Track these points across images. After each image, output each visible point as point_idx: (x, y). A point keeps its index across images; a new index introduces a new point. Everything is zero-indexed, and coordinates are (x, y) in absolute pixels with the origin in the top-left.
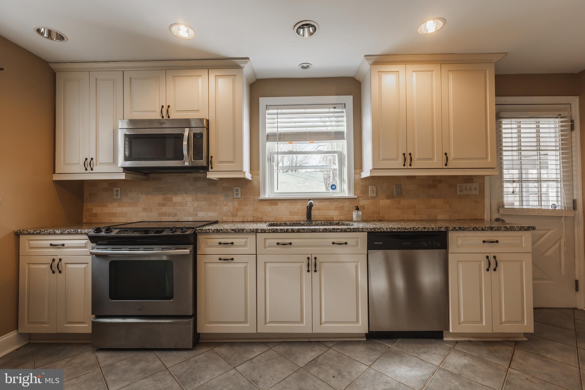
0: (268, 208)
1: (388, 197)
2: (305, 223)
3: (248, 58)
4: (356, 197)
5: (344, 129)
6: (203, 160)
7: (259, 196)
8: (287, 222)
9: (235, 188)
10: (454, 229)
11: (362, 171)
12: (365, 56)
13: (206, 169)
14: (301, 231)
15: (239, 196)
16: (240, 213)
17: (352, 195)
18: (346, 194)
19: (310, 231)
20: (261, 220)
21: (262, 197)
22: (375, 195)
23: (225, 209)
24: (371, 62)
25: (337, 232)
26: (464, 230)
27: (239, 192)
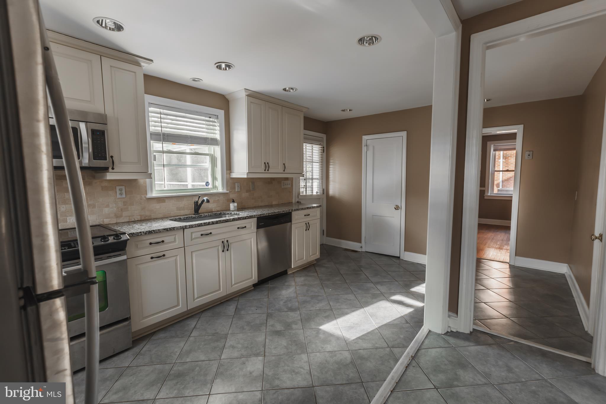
0: (156, 206)
1: (247, 191)
2: (196, 216)
3: (152, 61)
4: (228, 192)
5: (218, 136)
6: (106, 160)
7: (147, 194)
8: (181, 217)
9: (118, 188)
10: (295, 210)
11: (231, 172)
12: (245, 89)
13: (105, 169)
14: (218, 222)
15: (124, 196)
16: (125, 214)
17: (225, 191)
18: (220, 190)
19: (225, 222)
20: (150, 218)
21: (149, 195)
22: (239, 190)
23: (106, 210)
24: (247, 94)
25: (240, 220)
26: (298, 210)
27: (124, 192)
